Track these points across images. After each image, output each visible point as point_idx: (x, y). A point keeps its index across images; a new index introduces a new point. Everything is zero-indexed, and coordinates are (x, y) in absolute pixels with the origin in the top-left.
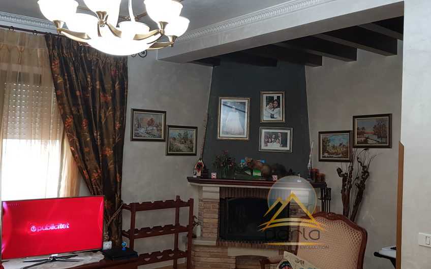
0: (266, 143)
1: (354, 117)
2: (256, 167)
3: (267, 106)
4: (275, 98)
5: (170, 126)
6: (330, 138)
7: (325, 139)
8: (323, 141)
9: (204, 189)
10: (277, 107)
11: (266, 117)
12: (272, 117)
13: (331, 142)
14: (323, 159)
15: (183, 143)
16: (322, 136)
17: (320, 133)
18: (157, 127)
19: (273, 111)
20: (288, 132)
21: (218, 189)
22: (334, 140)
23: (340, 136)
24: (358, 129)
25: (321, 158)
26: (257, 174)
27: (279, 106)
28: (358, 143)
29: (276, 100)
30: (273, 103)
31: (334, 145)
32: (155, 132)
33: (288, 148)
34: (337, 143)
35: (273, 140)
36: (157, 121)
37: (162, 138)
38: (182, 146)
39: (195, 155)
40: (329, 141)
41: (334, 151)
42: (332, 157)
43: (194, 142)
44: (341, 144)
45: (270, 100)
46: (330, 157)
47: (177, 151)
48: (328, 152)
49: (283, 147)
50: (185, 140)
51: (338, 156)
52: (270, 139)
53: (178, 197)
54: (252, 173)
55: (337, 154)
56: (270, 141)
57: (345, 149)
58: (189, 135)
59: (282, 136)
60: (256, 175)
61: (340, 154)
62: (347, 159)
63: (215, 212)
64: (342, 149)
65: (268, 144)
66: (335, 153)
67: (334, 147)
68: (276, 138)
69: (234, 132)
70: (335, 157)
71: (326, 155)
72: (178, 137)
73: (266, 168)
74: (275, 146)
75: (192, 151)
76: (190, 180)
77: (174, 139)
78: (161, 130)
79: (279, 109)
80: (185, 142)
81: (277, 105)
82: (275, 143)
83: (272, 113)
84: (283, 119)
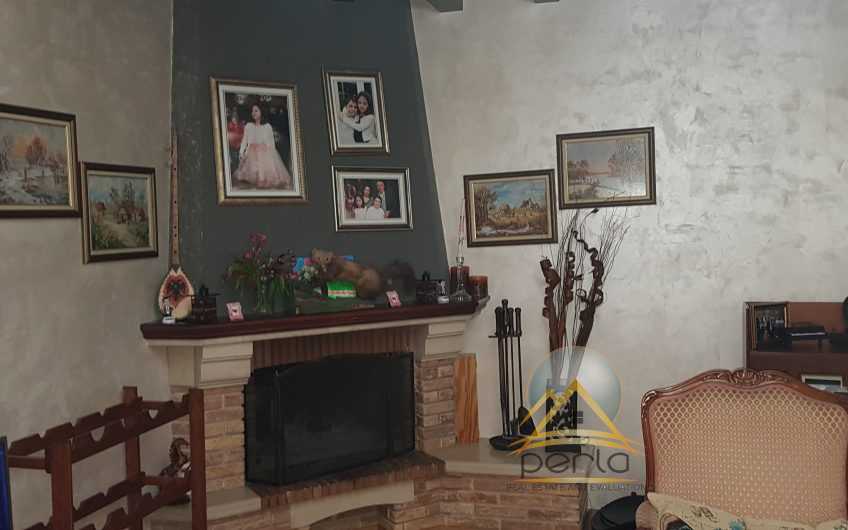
0: (351, 207)
1: (559, 138)
2: (342, 275)
3: (342, 109)
4: (360, 88)
5: (90, 166)
6: (497, 189)
7: (481, 192)
8: (477, 199)
9: (207, 354)
10: (366, 113)
11: (342, 140)
12: (358, 136)
13: (499, 199)
14: (481, 240)
15: (124, 221)
16: (472, 184)
17: (467, 179)
18: (54, 167)
19: (359, 122)
20: (400, 177)
21: (249, 350)
22: (506, 192)
23: (523, 183)
24: (570, 164)
25: (475, 238)
26: (341, 293)
27: (370, 111)
28: (571, 198)
29: (361, 94)
30: (356, 101)
31: (508, 206)
32: (51, 186)
33: (403, 220)
34: (515, 202)
35: (366, 200)
36: (51, 148)
37: (72, 204)
38: (121, 230)
39: (154, 254)
40: (493, 197)
41: (508, 221)
42: (504, 235)
43: (150, 215)
44: (526, 203)
45: (348, 92)
46: (499, 235)
47: (112, 246)
48: (491, 224)
49: (390, 216)
50: (129, 210)
51: (520, 231)
52: (358, 198)
53: (130, 391)
54: (325, 292)
55: (516, 226)
56: (360, 203)
57: (537, 214)
58: (137, 195)
59: (385, 189)
60: (335, 296)
61: (525, 226)
62: (544, 237)
63: (234, 416)
64: (528, 214)
65: (356, 211)
66: (512, 223)
67: (507, 211)
68: (374, 194)
69: (265, 181)
70: (510, 235)
71: (487, 230)
72: (109, 200)
73: (370, 276)
74: (373, 215)
75: (147, 244)
76: (152, 331)
77: (102, 207)
78: (67, 178)
79: (370, 116)
80: (129, 217)
81: (365, 107)
82: (372, 208)
83: (359, 128)
84: (384, 144)
